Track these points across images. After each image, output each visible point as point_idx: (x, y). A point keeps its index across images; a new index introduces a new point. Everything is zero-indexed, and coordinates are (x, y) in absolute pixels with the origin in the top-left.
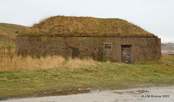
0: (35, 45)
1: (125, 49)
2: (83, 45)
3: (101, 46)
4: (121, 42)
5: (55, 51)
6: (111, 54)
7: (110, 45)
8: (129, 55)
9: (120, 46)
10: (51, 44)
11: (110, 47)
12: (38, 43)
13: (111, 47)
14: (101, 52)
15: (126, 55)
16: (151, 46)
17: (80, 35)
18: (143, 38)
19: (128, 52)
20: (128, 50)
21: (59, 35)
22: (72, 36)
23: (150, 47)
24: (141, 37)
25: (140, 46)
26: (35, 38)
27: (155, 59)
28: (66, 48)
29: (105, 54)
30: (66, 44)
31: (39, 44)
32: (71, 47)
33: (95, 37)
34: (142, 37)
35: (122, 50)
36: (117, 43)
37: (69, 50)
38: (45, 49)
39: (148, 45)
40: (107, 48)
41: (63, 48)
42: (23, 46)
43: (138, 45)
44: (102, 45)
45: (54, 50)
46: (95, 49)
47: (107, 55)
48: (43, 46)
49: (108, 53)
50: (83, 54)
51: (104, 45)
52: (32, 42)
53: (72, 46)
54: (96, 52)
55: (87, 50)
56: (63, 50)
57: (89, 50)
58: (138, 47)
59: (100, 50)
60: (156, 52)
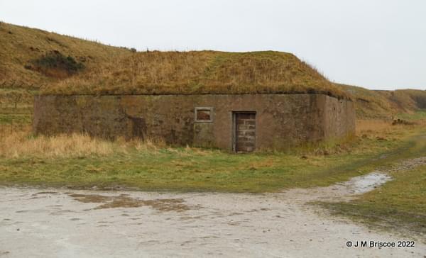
0: (65, 114)
1: (245, 120)
2: (154, 113)
3: (190, 114)
4: (233, 104)
5: (101, 125)
6: (210, 133)
7: (208, 113)
8: (253, 134)
9: (231, 113)
10: (94, 111)
11: (208, 117)
12: (71, 109)
13: (211, 116)
14: (189, 128)
15: (246, 134)
16: (301, 113)
17: (149, 90)
18: (283, 95)
19: (251, 128)
20: (251, 123)
22: (133, 93)
23: (297, 115)
24: (277, 93)
25: (275, 114)
26: (66, 99)
27: (309, 144)
28: (122, 118)
29: (197, 133)
30: (121, 111)
31: (73, 110)
32: (130, 117)
33: (177, 94)
34: (281, 93)
35: (238, 123)
36: (223, 107)
37: (128, 122)
38: (84, 121)
39: (294, 110)
40: (202, 119)
41: (116, 119)
42: (45, 114)
43: (270, 110)
44: (193, 111)
45: (99, 122)
46: (178, 121)
47: (203, 134)
48: (80, 115)
49: (203, 130)
50: (153, 132)
51: (196, 112)
52: (60, 108)
53: (132, 115)
54: (179, 127)
55: (161, 122)
56: (116, 124)
57: (165, 123)
58: (270, 116)
59: (186, 123)
60: (311, 129)
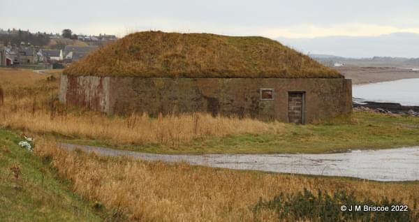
0: (143, 94)
1: (293, 98)
2: (225, 93)
3: (256, 94)
4: (289, 86)
5: (178, 104)
6: (272, 109)
7: (270, 93)
8: (299, 109)
9: (287, 93)
10: (172, 92)
11: (270, 96)
12: (149, 90)
13: (273, 96)
14: (255, 105)
15: (294, 109)
16: (337, 92)
17: (220, 74)
18: (324, 79)
19: (298, 104)
20: (298, 100)
21: (185, 76)
22: (206, 76)
23: (334, 94)
24: (320, 78)
25: (319, 93)
26: (144, 81)
27: (343, 116)
28: (198, 97)
29: (262, 109)
30: (197, 91)
31: (151, 91)
32: (205, 97)
33: (245, 78)
34: (322, 78)
35: (290, 100)
36: (281, 88)
37: (203, 101)
38: (162, 100)
39: (332, 91)
40: (265, 98)
41: (193, 99)
42: (122, 95)
43: (315, 91)
44: (258, 92)
45: (176, 101)
46: (246, 99)
47: (266, 111)
48: (157, 95)
49: (267, 107)
50: (225, 109)
51: (261, 92)
52: (138, 89)
53: (208, 95)
54: (247, 105)
55: (232, 101)
56: (193, 103)
57: (235, 102)
58: (316, 95)
59: (253, 102)
60: (344, 104)
